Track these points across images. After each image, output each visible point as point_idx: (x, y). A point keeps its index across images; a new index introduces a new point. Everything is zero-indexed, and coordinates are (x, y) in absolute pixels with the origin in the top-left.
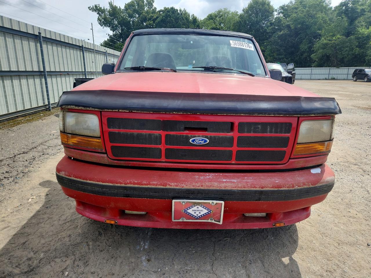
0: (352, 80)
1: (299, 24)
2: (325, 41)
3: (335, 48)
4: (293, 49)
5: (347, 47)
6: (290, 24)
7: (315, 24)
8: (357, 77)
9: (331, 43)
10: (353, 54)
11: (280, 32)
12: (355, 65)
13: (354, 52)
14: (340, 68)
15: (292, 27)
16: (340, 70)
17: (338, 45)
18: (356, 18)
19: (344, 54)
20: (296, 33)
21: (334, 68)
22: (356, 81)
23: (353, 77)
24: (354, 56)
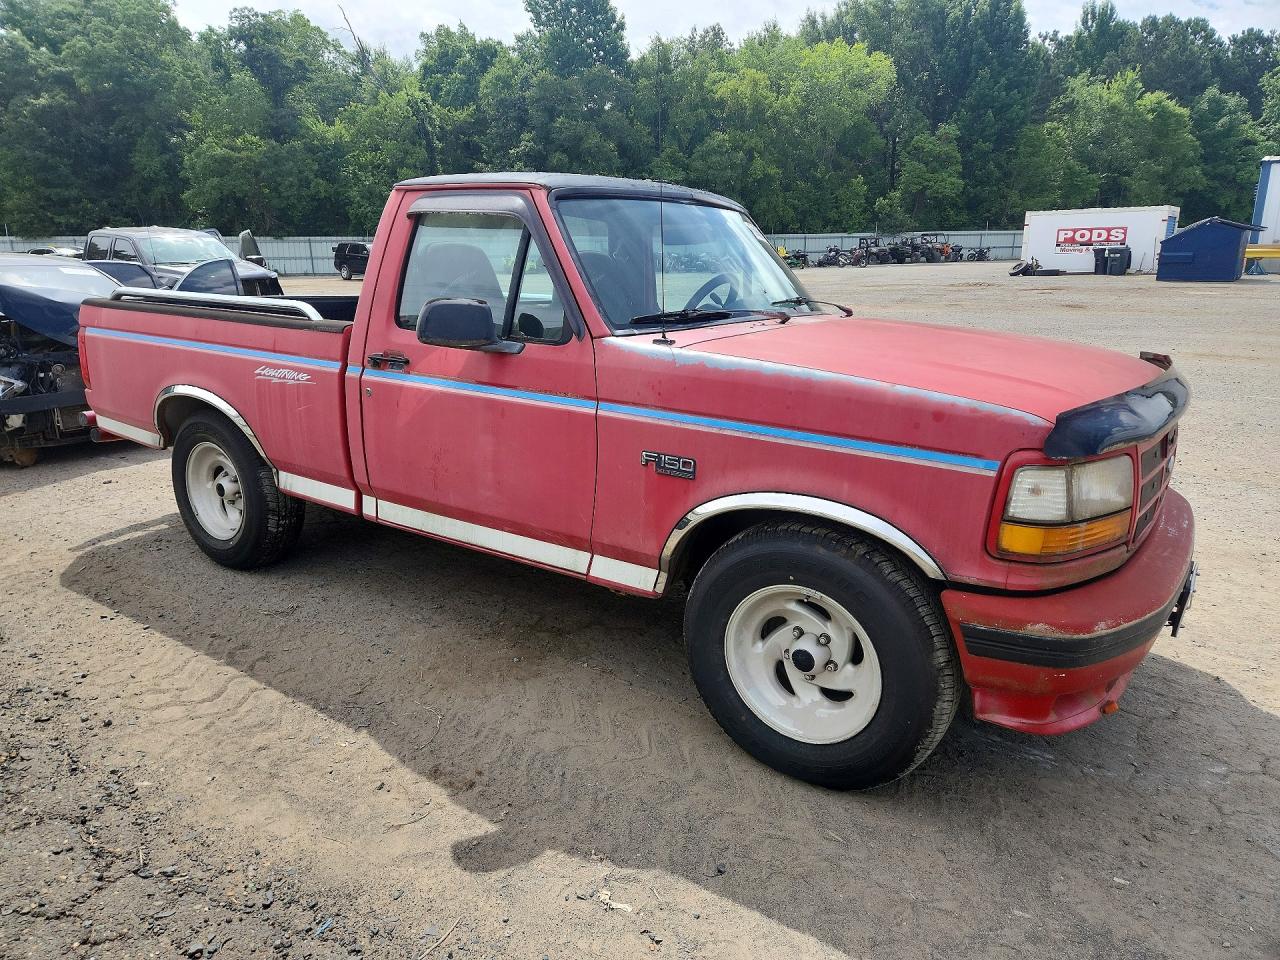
0: (334, 275)
1: (109, 77)
2: (219, 151)
3: (257, 174)
4: (106, 168)
5: (290, 174)
6: (72, 73)
7: (168, 88)
8: (349, 267)
9: (241, 159)
10: (313, 198)
11: (38, 97)
12: (325, 230)
13: (313, 191)
14: (285, 238)
15: (83, 84)
16: (286, 245)
17: (262, 165)
18: (286, 87)
19: (288, 197)
20: (105, 109)
21: (268, 238)
22: (349, 279)
23: (339, 266)
24: (316, 203)
